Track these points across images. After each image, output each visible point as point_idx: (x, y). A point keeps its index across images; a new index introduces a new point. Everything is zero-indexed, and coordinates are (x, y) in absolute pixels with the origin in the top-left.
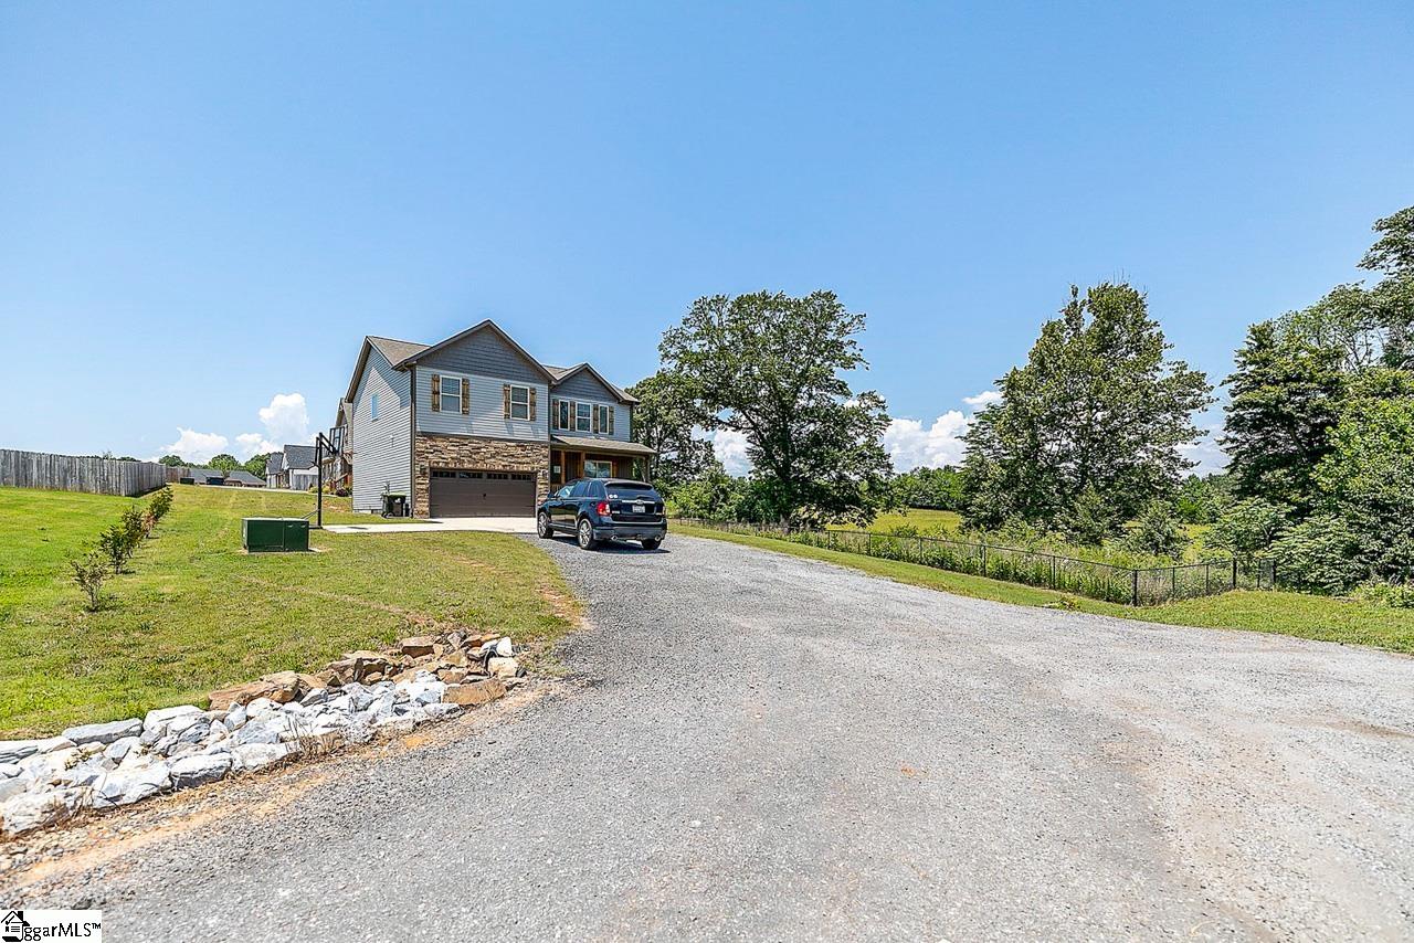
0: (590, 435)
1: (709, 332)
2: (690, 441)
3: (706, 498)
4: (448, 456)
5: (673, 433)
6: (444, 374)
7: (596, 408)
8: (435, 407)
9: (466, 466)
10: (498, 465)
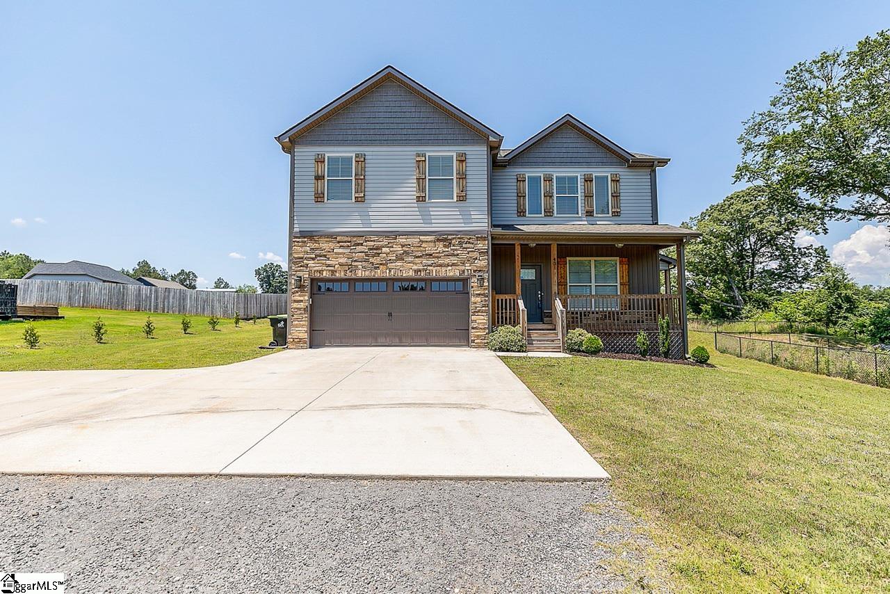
0: (580, 219)
1: (811, 103)
2: (794, 250)
3: (821, 308)
4: (336, 263)
5: (771, 242)
6: (332, 152)
7: (588, 180)
8: (319, 198)
9: (360, 274)
10: (407, 270)
